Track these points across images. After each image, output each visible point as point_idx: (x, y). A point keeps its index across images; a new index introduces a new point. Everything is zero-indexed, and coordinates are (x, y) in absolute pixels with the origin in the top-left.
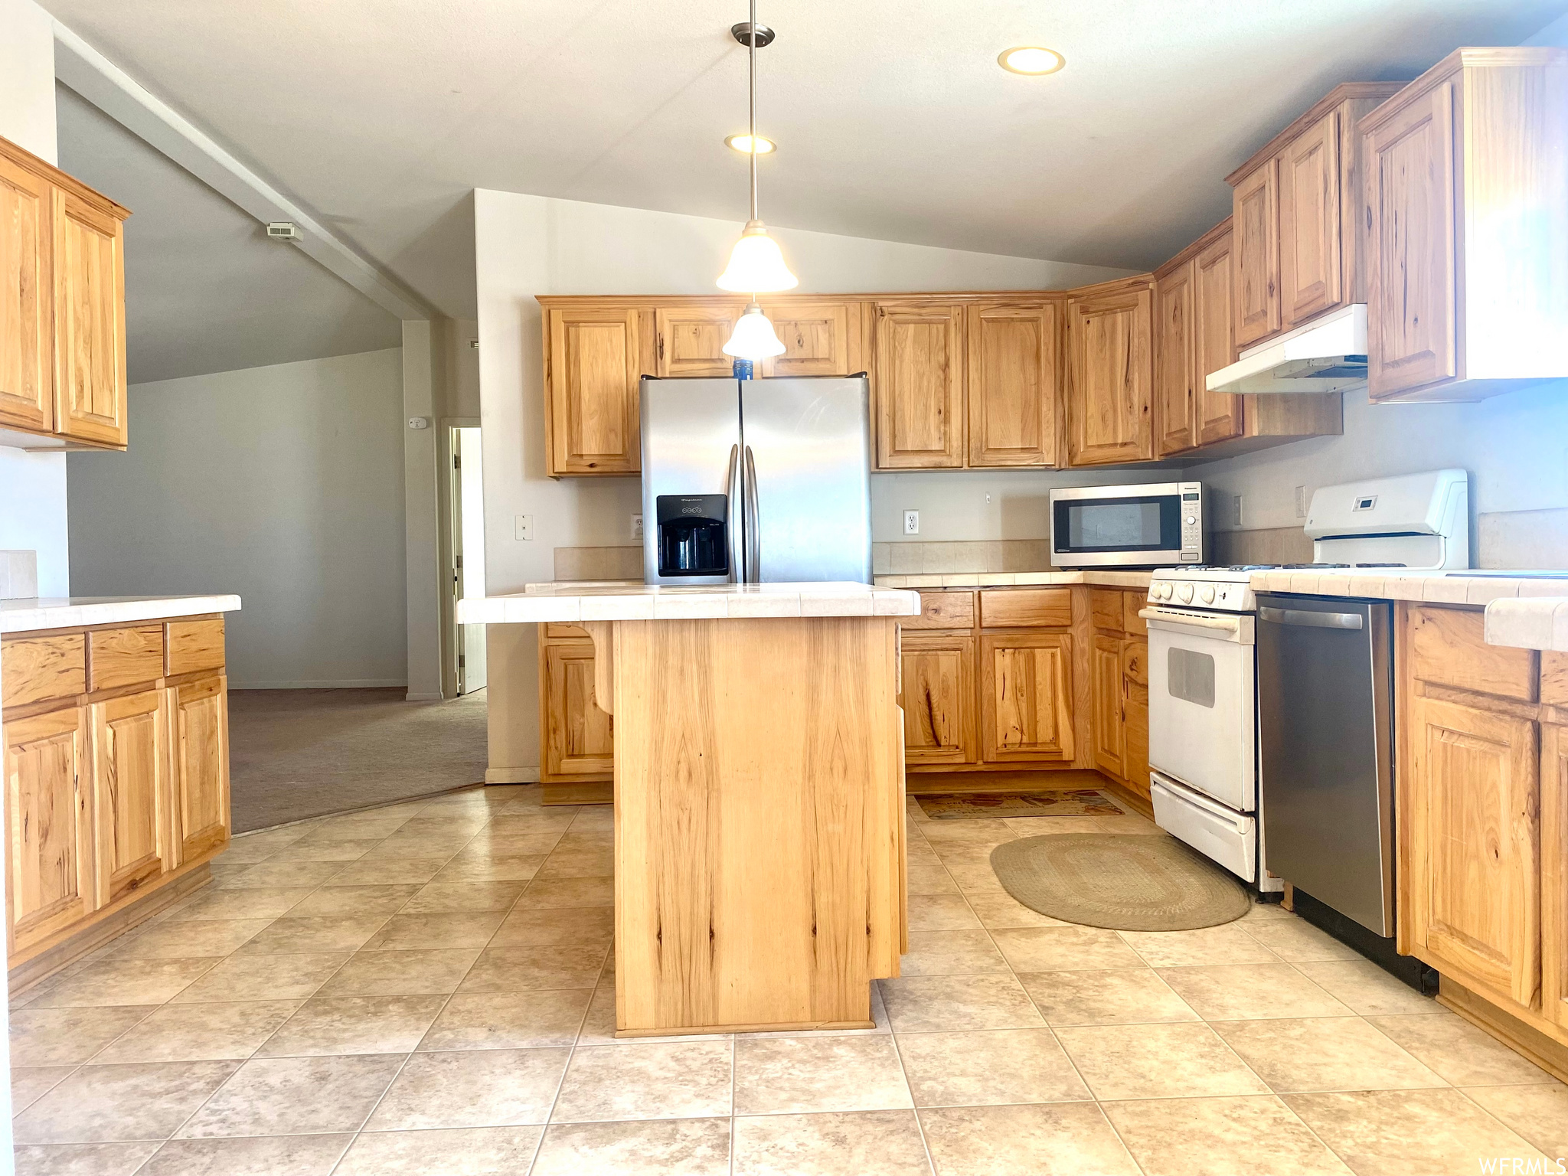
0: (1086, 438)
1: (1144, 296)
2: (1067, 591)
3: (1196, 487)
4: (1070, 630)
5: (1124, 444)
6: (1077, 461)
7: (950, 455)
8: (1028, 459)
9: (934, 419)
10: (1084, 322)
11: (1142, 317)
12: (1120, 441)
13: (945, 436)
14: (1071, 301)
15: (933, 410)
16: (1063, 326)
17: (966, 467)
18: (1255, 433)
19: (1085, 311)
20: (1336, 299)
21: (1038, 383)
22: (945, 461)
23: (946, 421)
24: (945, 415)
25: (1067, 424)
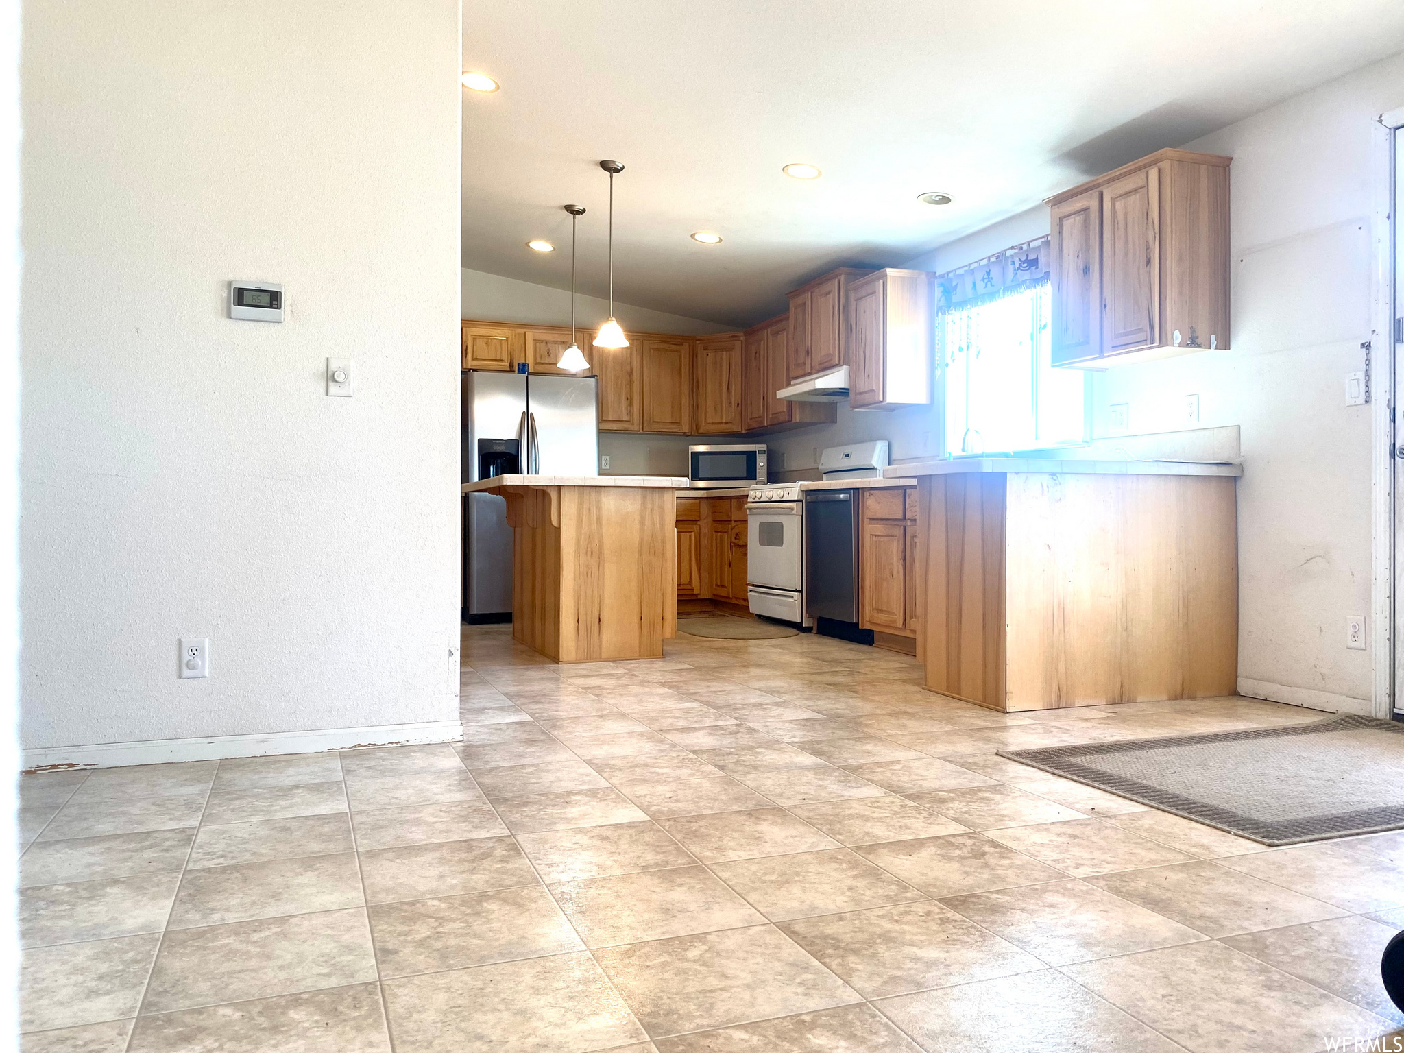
0: (706, 419)
1: (738, 344)
2: (698, 501)
3: (764, 447)
4: (698, 523)
5: (726, 423)
6: (701, 431)
7: (633, 424)
8: (674, 429)
9: (624, 404)
10: (705, 355)
11: (736, 355)
12: (724, 421)
13: (630, 413)
14: (698, 342)
15: (624, 397)
16: (694, 355)
17: (641, 431)
18: (798, 420)
19: (705, 349)
20: (837, 362)
21: (680, 387)
22: (632, 428)
23: (631, 404)
24: (630, 400)
25: (695, 408)
